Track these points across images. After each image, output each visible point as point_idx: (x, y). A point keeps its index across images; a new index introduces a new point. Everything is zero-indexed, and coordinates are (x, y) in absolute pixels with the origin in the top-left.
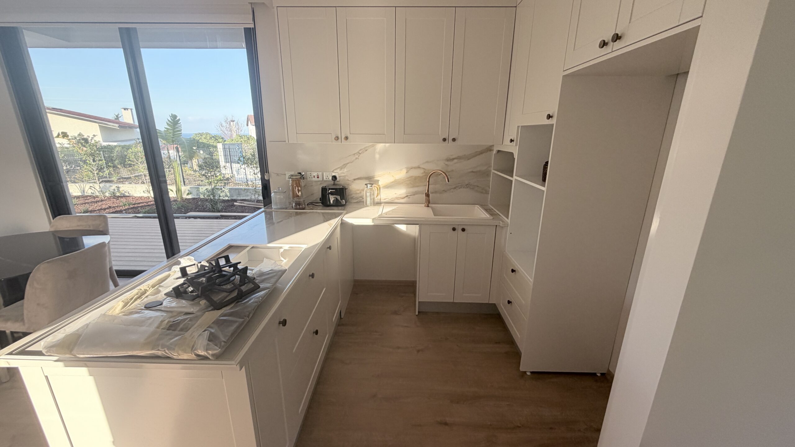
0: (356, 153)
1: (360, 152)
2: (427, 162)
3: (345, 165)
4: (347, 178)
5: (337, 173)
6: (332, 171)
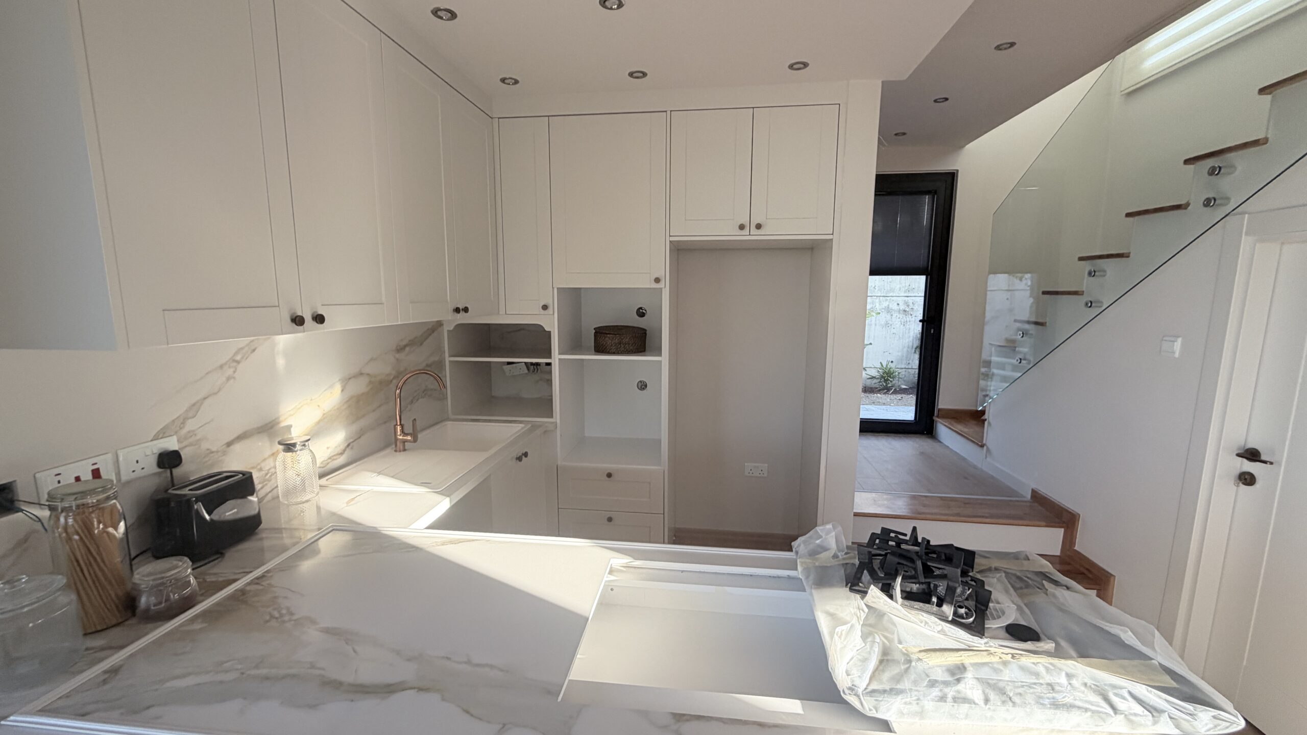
0: (226, 364)
1: (238, 358)
2: (372, 360)
3: (196, 407)
4: (205, 446)
5: (175, 438)
6: (156, 438)
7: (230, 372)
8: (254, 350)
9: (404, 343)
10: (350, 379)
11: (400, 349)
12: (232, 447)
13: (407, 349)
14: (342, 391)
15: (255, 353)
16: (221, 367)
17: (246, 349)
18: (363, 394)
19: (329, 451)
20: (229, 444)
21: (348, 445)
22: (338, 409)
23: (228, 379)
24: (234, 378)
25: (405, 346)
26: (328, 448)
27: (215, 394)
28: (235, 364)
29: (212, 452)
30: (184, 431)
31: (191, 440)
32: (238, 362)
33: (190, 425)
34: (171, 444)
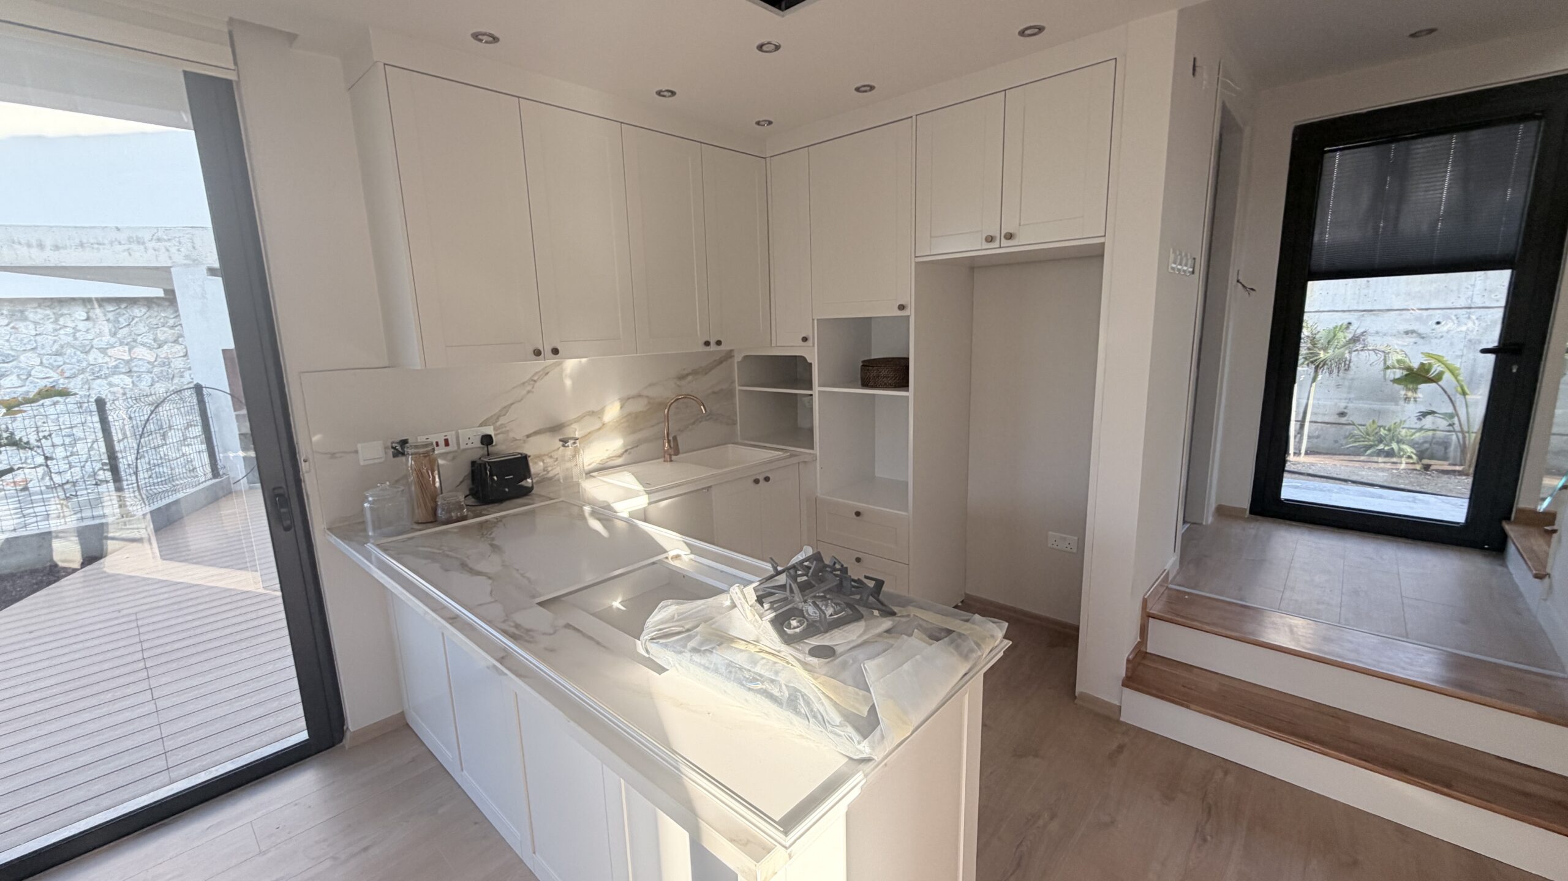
0: (526, 382)
1: (535, 378)
2: (651, 385)
3: (506, 409)
4: (512, 435)
5: (492, 427)
6: (481, 425)
7: (529, 388)
8: (547, 373)
9: (685, 372)
10: (629, 398)
11: (682, 377)
12: (531, 439)
13: (690, 378)
14: (621, 408)
15: (547, 376)
16: (524, 383)
17: (541, 373)
18: (640, 412)
19: (608, 453)
20: (528, 436)
21: (626, 451)
22: (617, 421)
23: (529, 392)
24: (533, 392)
25: (688, 375)
26: (607, 450)
27: (520, 401)
28: (532, 382)
29: (517, 440)
30: (498, 424)
31: (504, 429)
32: (535, 381)
33: (502, 421)
34: (489, 430)
